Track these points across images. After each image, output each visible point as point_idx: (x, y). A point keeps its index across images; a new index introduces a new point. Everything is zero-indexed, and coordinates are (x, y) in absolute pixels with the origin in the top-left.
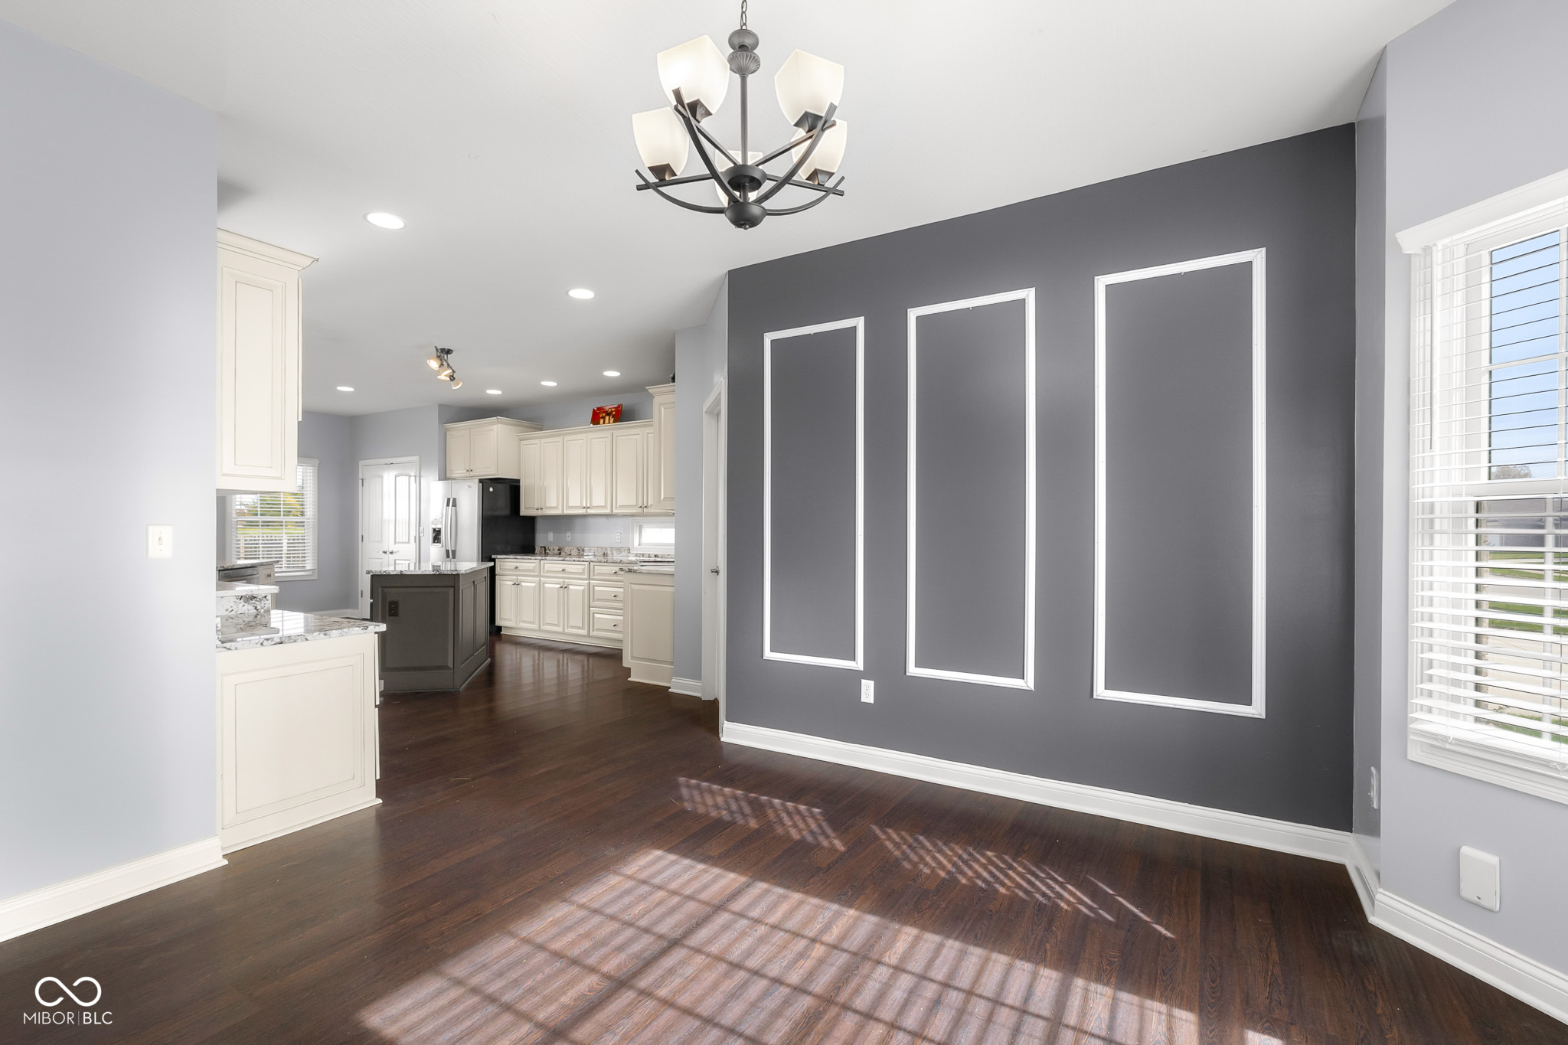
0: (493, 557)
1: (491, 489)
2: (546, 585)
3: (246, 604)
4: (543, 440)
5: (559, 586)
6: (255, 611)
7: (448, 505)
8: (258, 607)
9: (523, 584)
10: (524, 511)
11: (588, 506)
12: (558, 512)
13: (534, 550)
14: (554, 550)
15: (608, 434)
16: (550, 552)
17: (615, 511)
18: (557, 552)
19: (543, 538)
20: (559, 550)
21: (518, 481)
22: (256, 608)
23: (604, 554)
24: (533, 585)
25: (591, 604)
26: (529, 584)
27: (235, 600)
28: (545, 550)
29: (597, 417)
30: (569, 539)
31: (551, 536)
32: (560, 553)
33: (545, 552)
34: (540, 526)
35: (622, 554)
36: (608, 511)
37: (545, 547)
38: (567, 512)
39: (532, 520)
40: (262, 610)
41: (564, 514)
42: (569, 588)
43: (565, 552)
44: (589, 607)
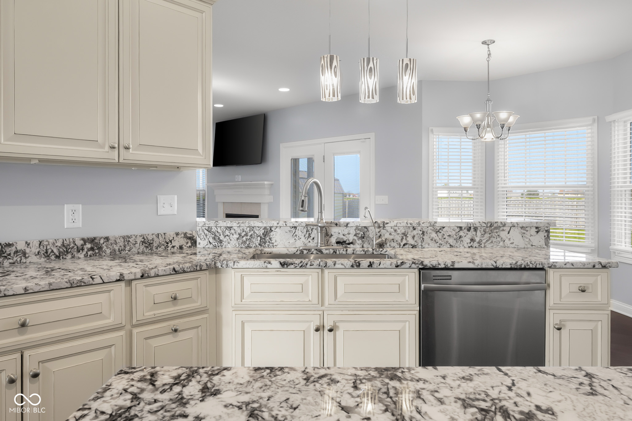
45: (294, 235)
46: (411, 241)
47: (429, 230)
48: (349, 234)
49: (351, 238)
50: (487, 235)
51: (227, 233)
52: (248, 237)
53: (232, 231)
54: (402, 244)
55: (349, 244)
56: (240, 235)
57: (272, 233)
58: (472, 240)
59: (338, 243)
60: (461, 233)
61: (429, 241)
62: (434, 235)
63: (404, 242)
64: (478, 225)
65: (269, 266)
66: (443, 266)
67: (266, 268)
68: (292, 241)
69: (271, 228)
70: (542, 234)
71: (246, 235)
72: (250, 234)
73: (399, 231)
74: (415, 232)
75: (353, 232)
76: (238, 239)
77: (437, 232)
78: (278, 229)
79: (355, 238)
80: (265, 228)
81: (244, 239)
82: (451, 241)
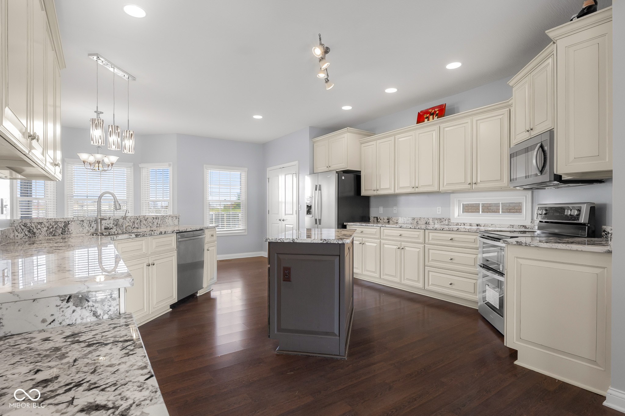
0: (345, 224)
1: (343, 178)
2: (386, 246)
3: (78, 309)
4: (379, 141)
5: (395, 247)
6: (94, 319)
7: (316, 190)
8: (99, 312)
9: (367, 243)
10: (364, 193)
11: (417, 185)
12: (391, 192)
13: (369, 219)
14: (384, 219)
15: (436, 127)
16: (381, 221)
17: (442, 189)
18: (386, 221)
19: (374, 212)
20: (388, 219)
21: (360, 171)
22: (95, 314)
23: (426, 223)
24: (375, 245)
25: (427, 263)
26: (371, 244)
28: (377, 220)
29: (421, 118)
30: (395, 212)
31: (381, 209)
32: (389, 222)
34: (373, 202)
35: (442, 223)
36: (435, 189)
37: (377, 218)
38: (397, 191)
39: (367, 198)
40: (106, 317)
41: (395, 193)
42: (405, 248)
43: (393, 221)
44: (425, 266)
45: (83, 226)
46: (136, 226)
47: (143, 220)
48: (110, 223)
49: (111, 225)
50: (162, 221)
51: (39, 227)
52: (54, 229)
53: (43, 225)
54: (133, 227)
55: (110, 229)
56: (48, 227)
57: (69, 225)
58: (157, 224)
59: (105, 229)
60: (154, 221)
61: (143, 225)
62: (144, 222)
63: (134, 226)
64: (159, 217)
66: (184, 231)
67: (130, 238)
68: (81, 229)
69: (68, 221)
70: (177, 219)
71: (53, 227)
72: (55, 227)
73: (131, 221)
74: (138, 221)
75: (112, 222)
76: (47, 231)
77: (146, 220)
78: (73, 222)
79: (113, 225)
80: (65, 222)
81: (51, 230)
82: (150, 224)
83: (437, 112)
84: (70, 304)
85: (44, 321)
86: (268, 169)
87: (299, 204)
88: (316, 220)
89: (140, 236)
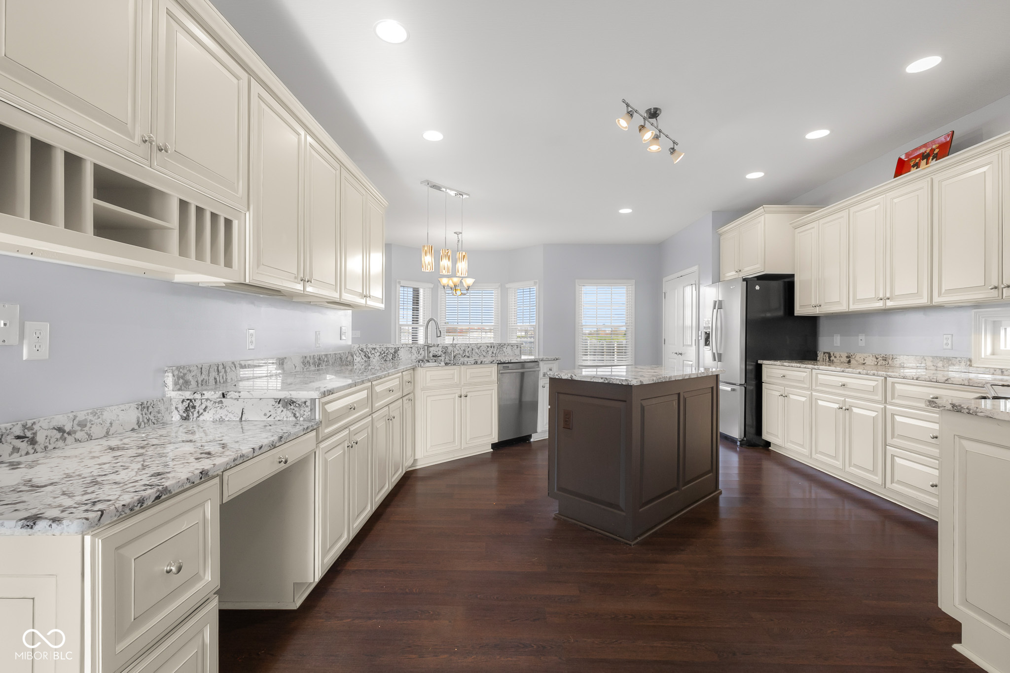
0: (760, 362)
1: (757, 288)
2: (820, 403)
3: (285, 410)
4: (822, 221)
5: (837, 406)
6: (294, 419)
7: (714, 308)
8: (298, 415)
9: (792, 396)
10: (800, 310)
11: (888, 295)
13: (816, 356)
14: (840, 357)
15: (924, 184)
16: (835, 360)
17: (937, 300)
18: (845, 359)
19: (827, 342)
20: (848, 357)
21: (793, 276)
22: (295, 415)
24: (803, 399)
25: (889, 441)
26: (798, 398)
27: (274, 403)
28: (830, 357)
29: (902, 167)
30: (862, 344)
31: (837, 340)
32: (849, 362)
33: (830, 359)
34: (823, 327)
36: (924, 301)
37: (829, 354)
38: (854, 307)
39: (812, 322)
40: (302, 419)
41: (850, 310)
42: (852, 410)
43: (857, 361)
44: (886, 445)
45: (411, 352)
46: (467, 354)
47: (475, 348)
48: (439, 351)
49: (440, 353)
50: (498, 350)
51: (373, 352)
52: (385, 354)
53: (376, 351)
55: (439, 357)
56: (380, 353)
57: (399, 352)
58: (493, 353)
59: (433, 356)
60: (488, 349)
61: (475, 354)
62: (477, 350)
63: (464, 354)
64: (495, 345)
65: (440, 365)
66: (507, 362)
67: (439, 366)
68: (410, 356)
69: (398, 348)
70: (519, 349)
71: (384, 353)
72: (386, 352)
73: (462, 349)
74: (469, 349)
75: (441, 350)
76: (379, 356)
77: (478, 349)
78: (402, 349)
79: (442, 353)
80: (395, 348)
81: (383, 355)
82: (484, 354)
83: (937, 151)
84: (280, 405)
85: (265, 415)
86: (665, 279)
87: (699, 330)
88: (714, 354)
89: (450, 365)
